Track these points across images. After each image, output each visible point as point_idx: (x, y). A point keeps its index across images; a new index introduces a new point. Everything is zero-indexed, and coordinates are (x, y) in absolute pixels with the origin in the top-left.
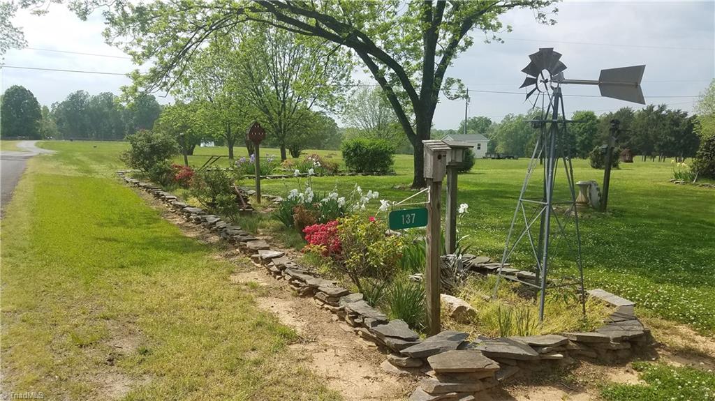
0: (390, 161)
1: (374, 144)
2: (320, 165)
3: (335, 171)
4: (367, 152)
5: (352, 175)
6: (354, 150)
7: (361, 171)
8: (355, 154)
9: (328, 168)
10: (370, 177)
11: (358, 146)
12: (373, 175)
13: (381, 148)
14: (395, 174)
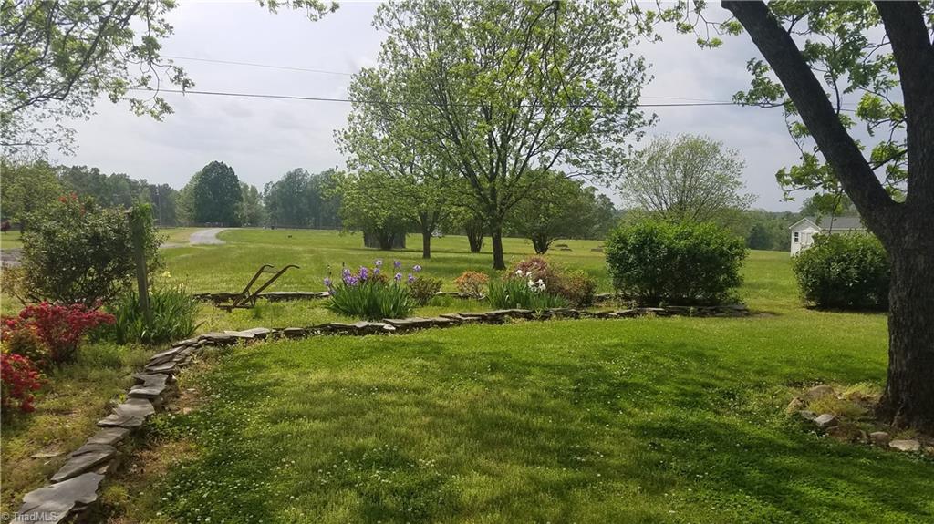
0: (732, 276)
1: (690, 234)
2: (543, 287)
3: (584, 300)
4: (672, 253)
5: (630, 315)
6: (637, 250)
7: (653, 302)
8: (641, 260)
9: (565, 294)
10: (677, 319)
11: (647, 241)
12: (685, 314)
13: (708, 245)
14: (745, 313)
